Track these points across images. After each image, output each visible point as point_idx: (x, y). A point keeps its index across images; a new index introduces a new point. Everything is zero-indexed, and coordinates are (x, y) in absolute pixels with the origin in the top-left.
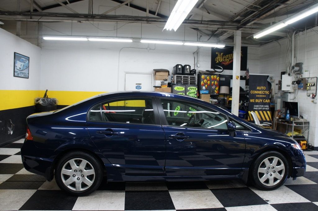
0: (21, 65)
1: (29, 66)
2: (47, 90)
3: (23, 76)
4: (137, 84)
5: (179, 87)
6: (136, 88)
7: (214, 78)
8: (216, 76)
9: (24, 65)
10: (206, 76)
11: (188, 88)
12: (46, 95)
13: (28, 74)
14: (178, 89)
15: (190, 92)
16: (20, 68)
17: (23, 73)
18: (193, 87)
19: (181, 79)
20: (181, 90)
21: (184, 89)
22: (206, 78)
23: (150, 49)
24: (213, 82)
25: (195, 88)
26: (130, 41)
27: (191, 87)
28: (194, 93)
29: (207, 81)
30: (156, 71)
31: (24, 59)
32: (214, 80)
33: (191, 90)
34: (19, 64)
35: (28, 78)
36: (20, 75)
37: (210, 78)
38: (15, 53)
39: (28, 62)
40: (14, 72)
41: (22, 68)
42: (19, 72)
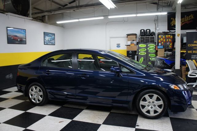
0: (49, 38)
1: (55, 39)
3: (51, 44)
4: (117, 44)
5: (142, 45)
6: (117, 47)
7: (168, 37)
8: (169, 35)
10: (162, 36)
11: (149, 45)
13: (55, 43)
14: (142, 46)
15: (150, 48)
16: (48, 40)
17: (50, 42)
18: (152, 44)
19: (144, 39)
20: (144, 47)
21: (145, 46)
22: (162, 37)
23: (124, 21)
24: (168, 40)
25: (153, 45)
26: (102, 18)
27: (151, 44)
28: (153, 48)
29: (163, 39)
30: (128, 35)
31: (51, 35)
32: (169, 38)
33: (150, 46)
34: (47, 38)
35: (55, 45)
36: (48, 44)
37: (165, 37)
38: (44, 32)
39: (54, 36)
40: (44, 42)
41: (49, 40)
42: (47, 42)
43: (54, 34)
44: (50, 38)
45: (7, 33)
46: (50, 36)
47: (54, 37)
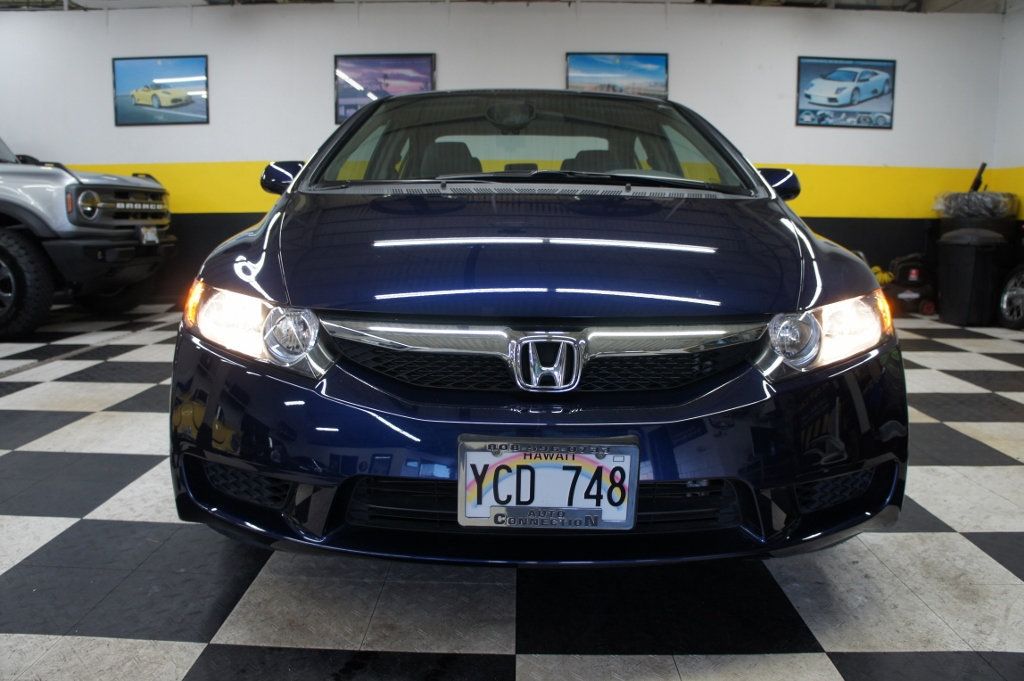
0: (839, 90)
1: (892, 91)
2: (984, 166)
3: (851, 121)
9: (857, 89)
12: (977, 183)
13: (891, 114)
16: (832, 100)
17: (849, 114)
31: (859, 70)
34: (822, 90)
35: (889, 127)
36: (830, 121)
38: (800, 58)
39: (883, 76)
40: (799, 112)
41: (844, 98)
42: (821, 111)
43: (890, 67)
44: (850, 86)
45: (567, 78)
46: (852, 77)
47: (892, 81)
